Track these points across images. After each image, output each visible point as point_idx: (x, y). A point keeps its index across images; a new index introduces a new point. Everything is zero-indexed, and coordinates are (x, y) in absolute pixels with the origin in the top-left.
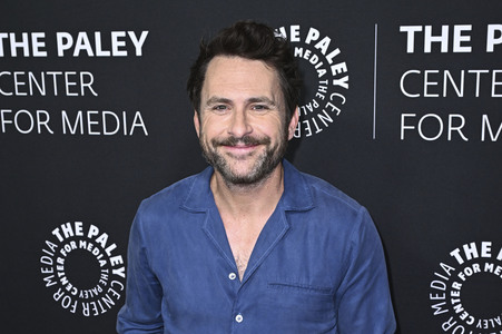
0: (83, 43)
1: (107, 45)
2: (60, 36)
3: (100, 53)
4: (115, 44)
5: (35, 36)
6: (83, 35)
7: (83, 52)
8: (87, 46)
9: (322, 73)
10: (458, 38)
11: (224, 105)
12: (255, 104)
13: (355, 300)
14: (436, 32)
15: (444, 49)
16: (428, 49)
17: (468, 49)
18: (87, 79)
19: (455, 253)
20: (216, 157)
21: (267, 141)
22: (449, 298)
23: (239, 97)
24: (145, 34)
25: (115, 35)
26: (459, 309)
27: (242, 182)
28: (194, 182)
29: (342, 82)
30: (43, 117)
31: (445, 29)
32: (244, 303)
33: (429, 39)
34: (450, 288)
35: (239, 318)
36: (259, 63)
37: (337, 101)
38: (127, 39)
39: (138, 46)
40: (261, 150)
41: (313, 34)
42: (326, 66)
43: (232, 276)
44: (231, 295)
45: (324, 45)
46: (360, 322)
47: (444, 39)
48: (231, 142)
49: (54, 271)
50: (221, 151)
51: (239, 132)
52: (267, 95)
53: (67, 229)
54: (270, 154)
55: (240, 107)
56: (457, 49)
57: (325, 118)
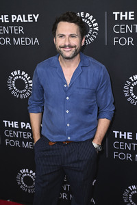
0: (19, 18)
1: (27, 19)
2: (13, 16)
3: (25, 21)
4: (29, 18)
5: (5, 16)
6: (19, 16)
7: (20, 21)
8: (21, 19)
9: (90, 26)
10: (130, 16)
11: (62, 36)
12: (72, 36)
13: (102, 93)
14: (124, 14)
15: (126, 19)
16: (121, 19)
17: (133, 19)
18: (21, 29)
19: (131, 78)
20: (60, 51)
21: (75, 47)
22: (129, 91)
23: (67, 34)
24: (38, 15)
25: (29, 16)
26: (132, 94)
27: (68, 58)
28: (54, 58)
29: (96, 29)
30: (8, 40)
31: (126, 13)
32: (69, 94)
33: (122, 16)
34: (130, 88)
35: (68, 98)
36: (73, 24)
37: (95, 34)
38: (33, 17)
39: (36, 19)
40: (74, 49)
41: (87, 15)
42: (92, 24)
43: (65, 86)
44: (65, 91)
45: (91, 18)
46: (104, 99)
47: (126, 16)
48: (65, 47)
49: (12, 85)
50: (62, 49)
51: (67, 44)
52: (75, 33)
53: (15, 73)
54: (76, 50)
55: (67, 37)
56: (130, 18)
57: (92, 39)
